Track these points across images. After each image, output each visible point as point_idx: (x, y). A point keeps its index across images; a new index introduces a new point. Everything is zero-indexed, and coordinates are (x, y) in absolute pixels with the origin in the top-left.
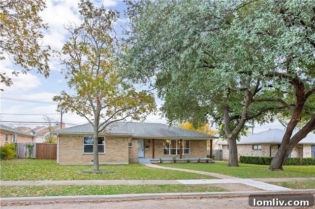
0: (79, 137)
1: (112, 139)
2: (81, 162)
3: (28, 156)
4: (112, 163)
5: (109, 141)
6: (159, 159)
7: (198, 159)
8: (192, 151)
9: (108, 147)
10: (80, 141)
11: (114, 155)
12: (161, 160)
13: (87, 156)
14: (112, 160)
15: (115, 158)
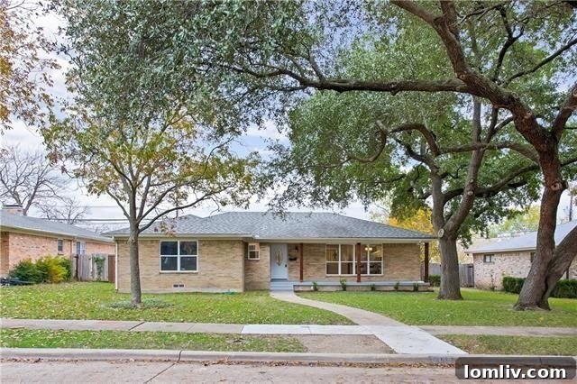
0: (152, 241)
1: (211, 245)
2: (156, 288)
3: (96, 276)
4: (210, 290)
5: (205, 249)
6: (311, 283)
7: (395, 283)
8: (386, 267)
9: (204, 261)
10: (153, 249)
11: (213, 274)
12: (315, 286)
13: (167, 277)
14: (210, 285)
15: (217, 281)
